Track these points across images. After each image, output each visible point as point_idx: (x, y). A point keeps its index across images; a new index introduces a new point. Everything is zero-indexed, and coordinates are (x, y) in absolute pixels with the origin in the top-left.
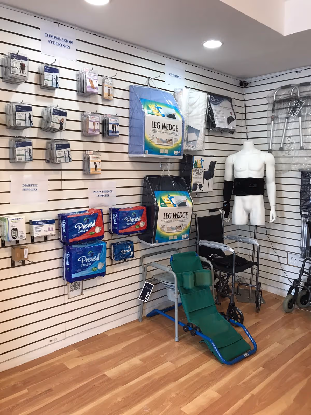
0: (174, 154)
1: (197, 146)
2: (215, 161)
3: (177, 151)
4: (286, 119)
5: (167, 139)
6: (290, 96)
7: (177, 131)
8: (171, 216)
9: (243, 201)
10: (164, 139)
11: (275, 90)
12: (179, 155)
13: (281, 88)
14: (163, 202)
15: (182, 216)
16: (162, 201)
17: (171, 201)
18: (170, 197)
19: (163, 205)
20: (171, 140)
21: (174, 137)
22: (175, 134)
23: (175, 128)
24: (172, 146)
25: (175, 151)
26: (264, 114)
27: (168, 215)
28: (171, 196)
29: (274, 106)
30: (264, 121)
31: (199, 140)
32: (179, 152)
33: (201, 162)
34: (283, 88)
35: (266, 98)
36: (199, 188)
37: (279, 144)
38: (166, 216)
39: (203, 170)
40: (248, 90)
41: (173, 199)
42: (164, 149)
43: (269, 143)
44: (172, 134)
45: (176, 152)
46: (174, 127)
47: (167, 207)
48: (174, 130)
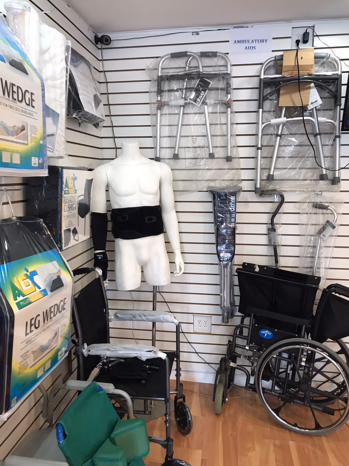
0: (33, 165)
1: (56, 148)
2: (91, 179)
3: (37, 159)
4: (180, 109)
5: (15, 126)
6: (185, 71)
7: (33, 107)
8: (39, 321)
9: (137, 248)
10: (10, 123)
11: (159, 59)
12: (41, 167)
13: (170, 56)
14: (20, 294)
15: (58, 312)
16: (17, 293)
17: (35, 284)
18: (28, 274)
19: (21, 303)
20: (23, 129)
21: (30, 122)
22: (30, 114)
23: (29, 98)
24: (27, 144)
25: (33, 158)
26: (144, 98)
27: (33, 322)
28: (31, 269)
29: (159, 85)
30: (145, 109)
31: (59, 135)
32: (41, 161)
33: (74, 181)
34: (175, 56)
35: (144, 70)
36: (73, 238)
37: (173, 149)
38: (31, 325)
39: (77, 197)
40: (108, 54)
41: (37, 276)
42: (12, 152)
43: (155, 147)
44: (25, 112)
45: (35, 161)
46: (28, 96)
47: (30, 303)
48: (28, 103)
